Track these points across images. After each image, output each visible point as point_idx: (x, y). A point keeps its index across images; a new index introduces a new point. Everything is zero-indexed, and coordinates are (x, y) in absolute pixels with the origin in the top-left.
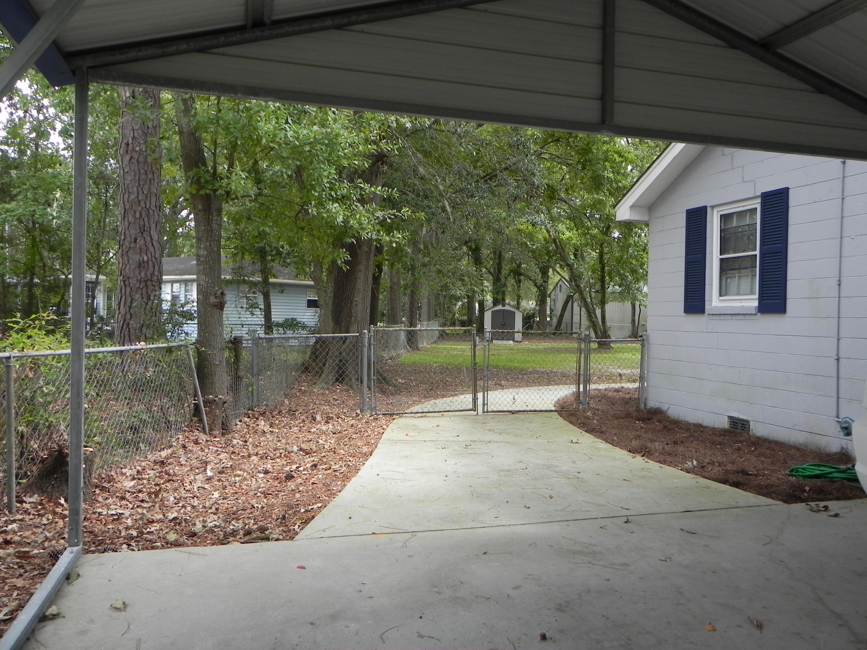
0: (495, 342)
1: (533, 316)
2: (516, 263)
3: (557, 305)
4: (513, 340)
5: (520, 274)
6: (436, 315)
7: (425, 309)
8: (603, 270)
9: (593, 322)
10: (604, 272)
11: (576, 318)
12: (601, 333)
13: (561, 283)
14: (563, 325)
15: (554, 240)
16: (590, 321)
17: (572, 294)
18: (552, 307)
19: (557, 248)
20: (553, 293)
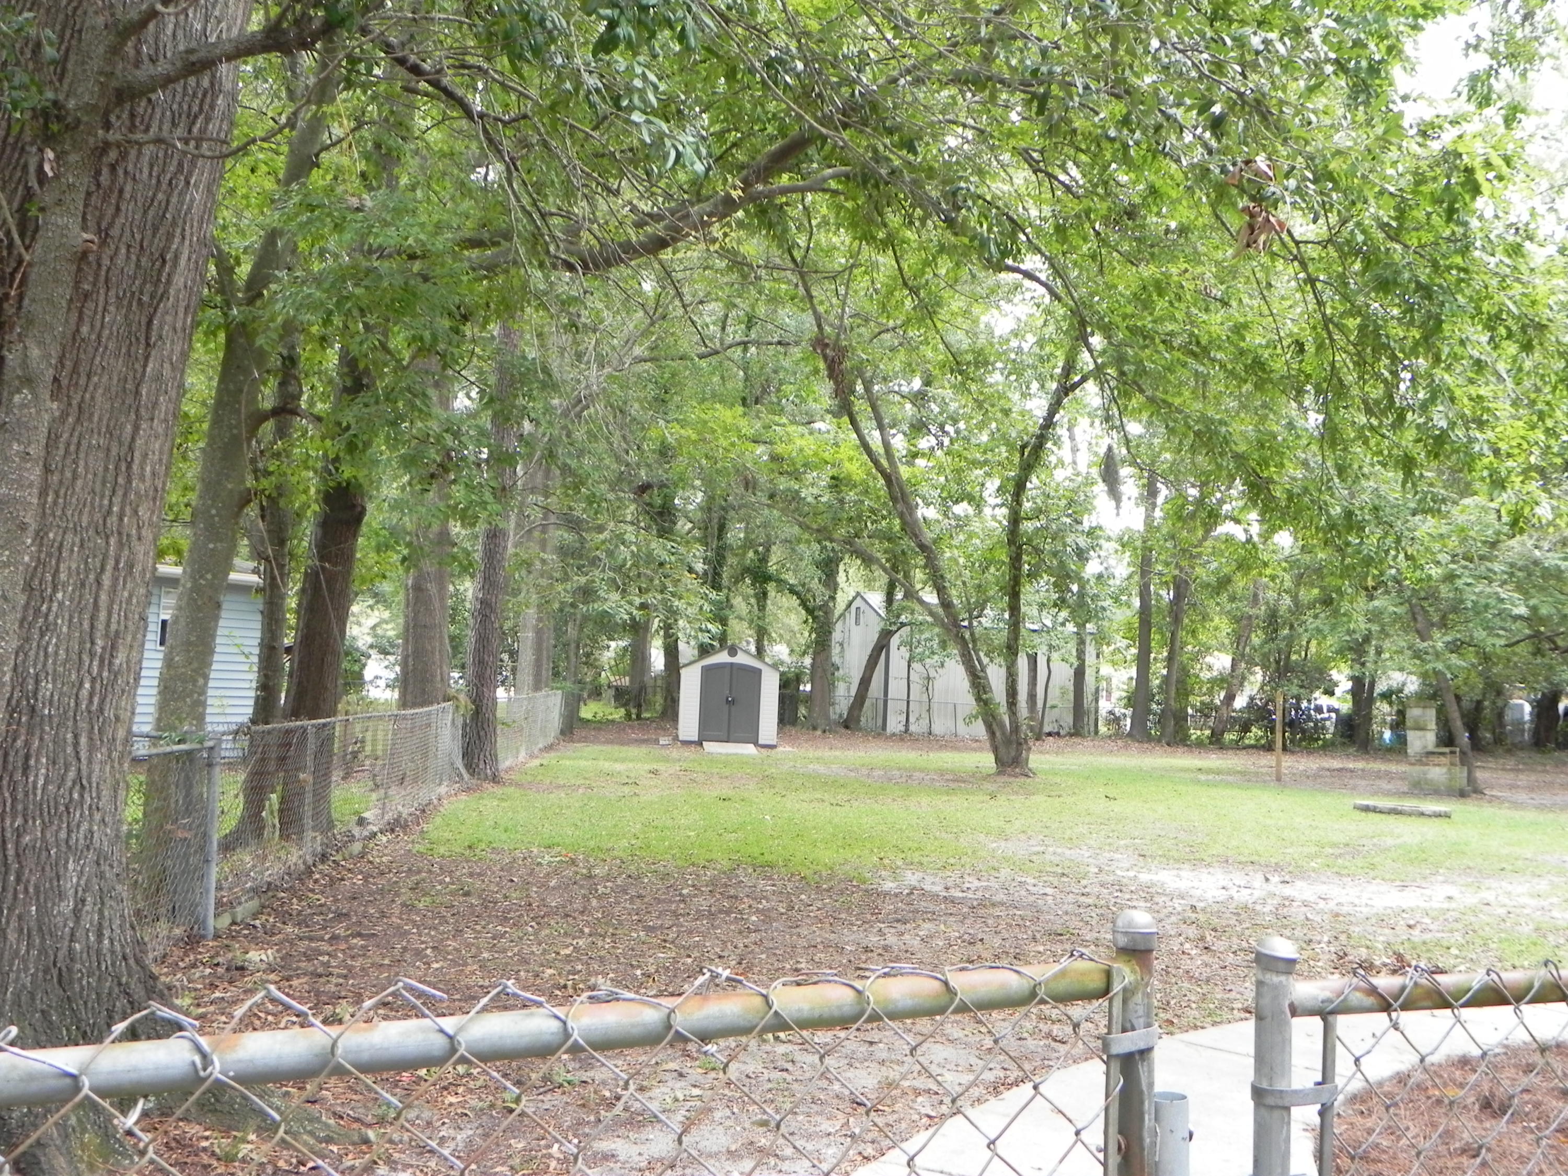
0: (709, 746)
1: (798, 679)
2: (756, 552)
3: (847, 654)
4: (756, 743)
5: (767, 578)
6: (556, 674)
7: (527, 657)
8: (1016, 561)
9: (986, 703)
10: (1019, 569)
11: (897, 688)
12: (1003, 733)
13: (858, 603)
14: (868, 703)
15: (888, 478)
16: (979, 699)
17: (894, 628)
18: (836, 659)
19: (894, 499)
20: (839, 626)
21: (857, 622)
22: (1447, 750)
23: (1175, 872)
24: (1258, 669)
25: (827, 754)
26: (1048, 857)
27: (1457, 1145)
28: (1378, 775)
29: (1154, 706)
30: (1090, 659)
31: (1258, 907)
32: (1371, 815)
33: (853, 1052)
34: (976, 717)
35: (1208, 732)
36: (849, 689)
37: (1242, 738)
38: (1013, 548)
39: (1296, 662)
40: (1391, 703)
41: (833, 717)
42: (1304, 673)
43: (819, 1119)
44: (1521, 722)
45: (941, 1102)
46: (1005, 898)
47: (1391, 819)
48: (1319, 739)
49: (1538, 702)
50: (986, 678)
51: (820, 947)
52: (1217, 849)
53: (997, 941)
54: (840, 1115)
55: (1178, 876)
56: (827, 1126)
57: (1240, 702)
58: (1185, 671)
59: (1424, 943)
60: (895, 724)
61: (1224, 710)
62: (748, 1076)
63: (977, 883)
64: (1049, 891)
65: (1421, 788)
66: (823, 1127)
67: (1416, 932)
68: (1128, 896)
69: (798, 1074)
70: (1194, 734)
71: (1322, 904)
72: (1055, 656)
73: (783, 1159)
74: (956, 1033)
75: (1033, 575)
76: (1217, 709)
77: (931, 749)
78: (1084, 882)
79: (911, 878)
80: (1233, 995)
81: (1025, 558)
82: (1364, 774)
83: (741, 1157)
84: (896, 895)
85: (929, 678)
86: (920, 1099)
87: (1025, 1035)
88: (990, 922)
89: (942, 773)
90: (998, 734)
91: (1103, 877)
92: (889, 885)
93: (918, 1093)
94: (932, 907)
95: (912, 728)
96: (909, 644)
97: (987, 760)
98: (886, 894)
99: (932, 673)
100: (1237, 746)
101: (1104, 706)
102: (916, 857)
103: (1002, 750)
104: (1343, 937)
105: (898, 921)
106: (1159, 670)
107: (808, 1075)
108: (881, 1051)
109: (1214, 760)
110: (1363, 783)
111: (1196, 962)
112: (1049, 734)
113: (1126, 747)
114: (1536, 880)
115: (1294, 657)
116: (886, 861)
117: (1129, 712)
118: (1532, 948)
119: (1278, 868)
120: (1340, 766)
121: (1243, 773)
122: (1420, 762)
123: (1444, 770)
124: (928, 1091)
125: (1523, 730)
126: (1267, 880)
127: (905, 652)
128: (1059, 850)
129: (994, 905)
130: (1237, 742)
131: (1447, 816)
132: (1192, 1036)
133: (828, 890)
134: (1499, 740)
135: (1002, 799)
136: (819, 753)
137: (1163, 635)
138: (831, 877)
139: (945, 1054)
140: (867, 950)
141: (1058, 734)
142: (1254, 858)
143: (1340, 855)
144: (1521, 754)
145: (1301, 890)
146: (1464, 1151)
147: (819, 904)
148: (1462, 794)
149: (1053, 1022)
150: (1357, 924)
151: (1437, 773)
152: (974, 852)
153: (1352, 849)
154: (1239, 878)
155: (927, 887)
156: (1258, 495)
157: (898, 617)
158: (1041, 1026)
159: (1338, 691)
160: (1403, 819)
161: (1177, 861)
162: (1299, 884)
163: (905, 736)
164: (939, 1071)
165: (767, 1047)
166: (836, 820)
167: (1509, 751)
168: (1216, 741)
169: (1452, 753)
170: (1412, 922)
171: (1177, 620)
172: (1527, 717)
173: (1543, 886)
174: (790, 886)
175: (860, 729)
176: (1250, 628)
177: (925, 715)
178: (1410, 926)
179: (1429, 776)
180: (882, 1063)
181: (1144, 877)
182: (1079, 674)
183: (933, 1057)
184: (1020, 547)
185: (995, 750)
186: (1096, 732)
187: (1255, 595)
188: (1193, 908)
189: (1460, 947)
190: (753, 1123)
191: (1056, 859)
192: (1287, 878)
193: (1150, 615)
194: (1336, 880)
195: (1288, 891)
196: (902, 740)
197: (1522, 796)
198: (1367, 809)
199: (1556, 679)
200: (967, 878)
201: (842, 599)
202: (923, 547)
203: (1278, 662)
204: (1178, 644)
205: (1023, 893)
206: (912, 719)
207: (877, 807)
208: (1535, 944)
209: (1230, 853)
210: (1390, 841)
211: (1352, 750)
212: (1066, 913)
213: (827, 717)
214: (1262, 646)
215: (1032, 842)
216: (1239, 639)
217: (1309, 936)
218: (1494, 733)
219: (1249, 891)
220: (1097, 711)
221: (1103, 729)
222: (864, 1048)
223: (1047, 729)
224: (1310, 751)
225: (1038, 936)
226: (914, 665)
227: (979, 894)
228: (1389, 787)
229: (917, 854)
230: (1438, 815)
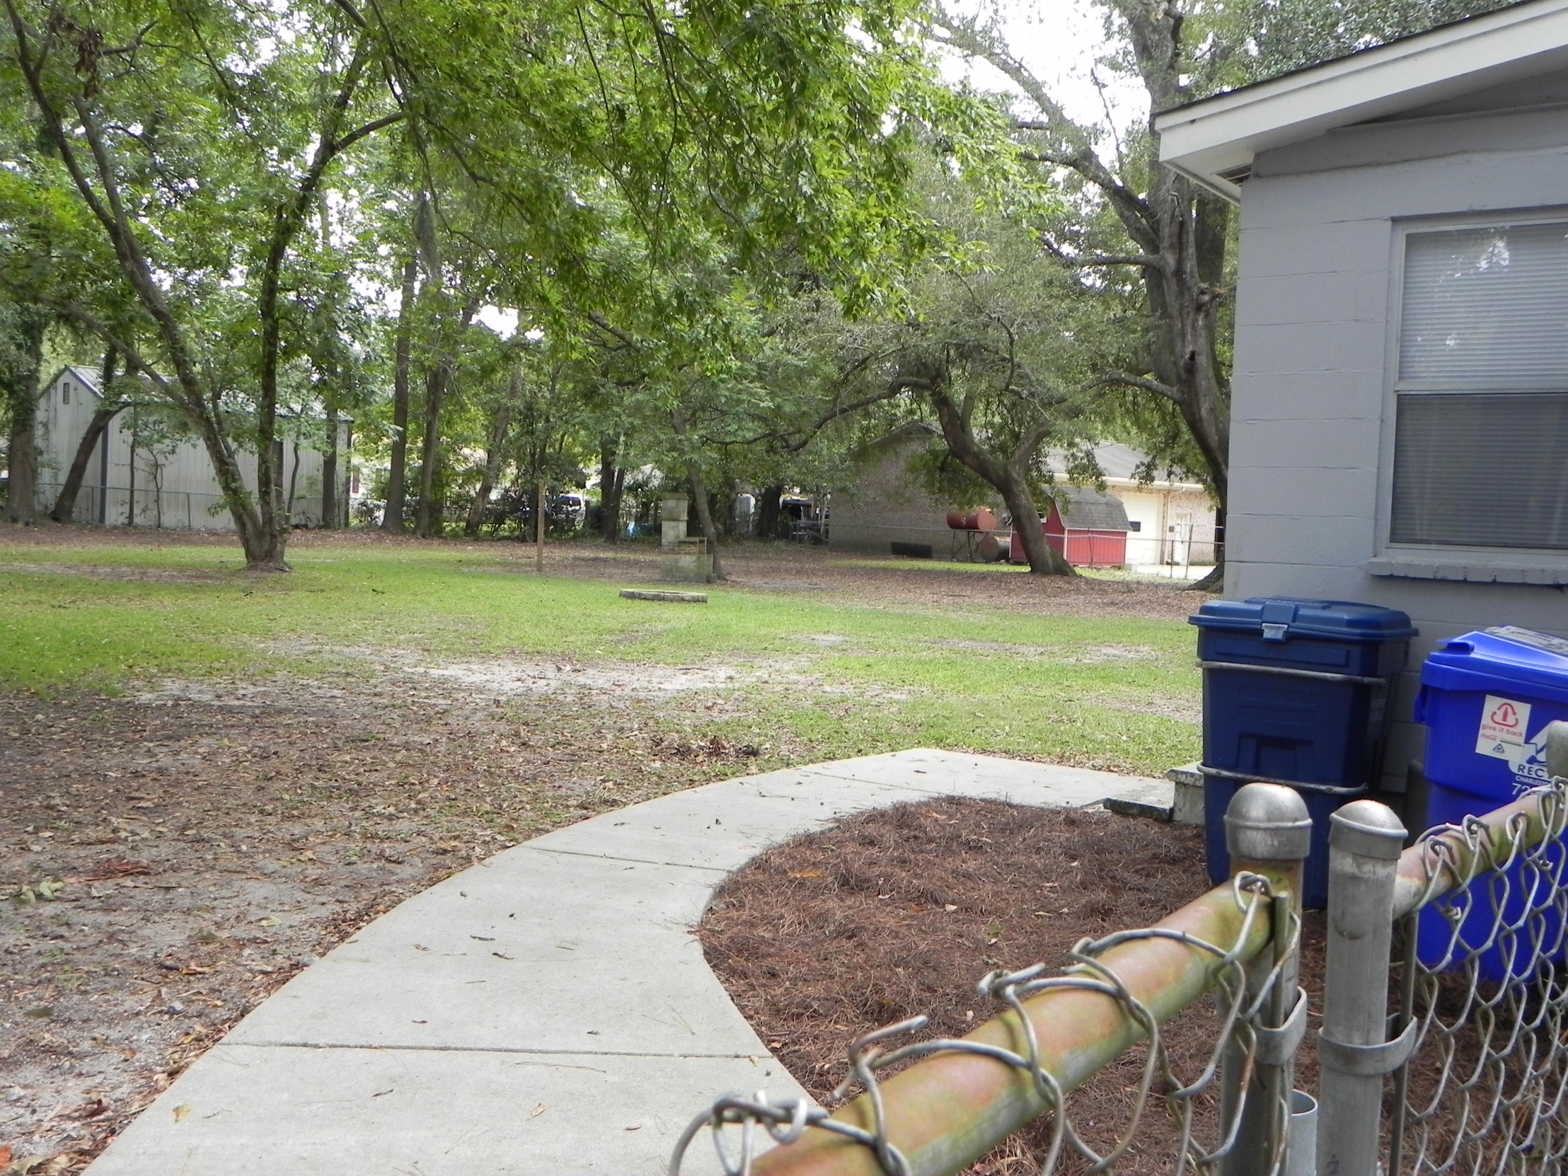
8: (271, 337)
9: (235, 492)
10: (274, 345)
11: (117, 476)
12: (255, 525)
13: (66, 378)
14: (81, 492)
15: (116, 232)
16: (226, 487)
17: (114, 408)
18: (39, 442)
19: (122, 256)
20: (42, 403)
21: (66, 400)
22: (697, 539)
23: (464, 666)
24: (513, 462)
25: (33, 548)
26: (327, 656)
27: (832, 928)
28: (630, 564)
29: (408, 497)
30: (341, 447)
31: (561, 698)
32: (637, 602)
33: (147, 903)
34: (223, 507)
35: (463, 524)
36: (56, 476)
37: (496, 530)
38: (270, 321)
39: (550, 454)
40: (636, 496)
41: (38, 508)
42: (559, 466)
43: (119, 995)
44: (747, 514)
45: (274, 952)
46: (290, 704)
47: (656, 604)
48: (570, 530)
49: (762, 496)
50: (235, 465)
51: (74, 776)
52: (502, 641)
53: (294, 754)
54: (148, 987)
55: (470, 670)
56: (130, 1003)
57: (494, 495)
58: (441, 463)
59: (727, 723)
60: (115, 515)
61: (480, 502)
62: (8, 952)
63: (252, 689)
64: (336, 692)
65: (674, 576)
66: (127, 1005)
67: (715, 712)
68: (424, 694)
69: (77, 941)
70: (449, 526)
71: (618, 692)
72: (303, 442)
73: (81, 1057)
74: (271, 865)
75: (289, 353)
76: (472, 501)
77: (160, 544)
78: (372, 681)
79: (173, 687)
80: (563, 792)
81: (280, 334)
82: (616, 562)
83: (18, 1064)
84: (159, 708)
85: (157, 466)
86: (246, 952)
87: (354, 858)
88: (281, 731)
89: (181, 568)
90: (249, 526)
91: (390, 675)
92: (146, 697)
93: (241, 944)
94: (206, 720)
95: (138, 520)
96: (131, 425)
97: (236, 555)
98: (147, 707)
99: (161, 459)
100: (493, 538)
101: (356, 498)
102: (174, 662)
103: (254, 543)
104: (651, 723)
105: (169, 738)
106: (415, 461)
107: (92, 940)
108: (182, 897)
109: (471, 552)
110: (618, 571)
111: (518, 760)
112: (297, 527)
113: (380, 539)
114: (796, 658)
115: (549, 450)
116: (137, 670)
117: (383, 503)
118: (820, 722)
119: (566, 657)
120: (592, 555)
121: (503, 564)
122: (672, 551)
123: (694, 558)
124: (254, 940)
125: (748, 522)
126: (559, 669)
127: (128, 435)
128: (336, 649)
129: (280, 712)
130: (491, 534)
131: (704, 600)
132: (538, 841)
133: (71, 706)
134: (728, 531)
135: (258, 596)
136: (24, 549)
137: (418, 426)
138: (70, 692)
139: (263, 892)
140: (136, 775)
141: (306, 526)
142: (540, 648)
143: (619, 642)
144: (747, 543)
145: (595, 678)
146: (840, 934)
147: (63, 725)
148: (709, 581)
149: (382, 840)
150: (660, 709)
151: (687, 561)
152: (241, 655)
153: (627, 635)
154: (532, 670)
155: (194, 696)
156: (569, 271)
157: (120, 394)
158: (369, 845)
159: (589, 484)
160: (667, 604)
161: (463, 654)
162: (590, 672)
163: (129, 529)
164: (262, 914)
165: (29, 910)
166: (62, 624)
167: (737, 541)
168: (471, 533)
169: (701, 542)
170: (710, 704)
171: (434, 410)
172: (752, 510)
173: (804, 663)
174: (18, 704)
175: (72, 522)
176: (508, 420)
177: (152, 505)
178: (708, 708)
179: (680, 564)
180: (188, 912)
181: (435, 672)
182: (330, 463)
183: (249, 897)
184: (276, 321)
185: (246, 543)
186: (347, 524)
187: (513, 388)
188: (497, 703)
189: (759, 725)
190: (28, 1014)
191: (336, 658)
192: (578, 667)
193: (406, 403)
194: (623, 666)
195: (582, 679)
196: (125, 533)
197: (758, 581)
198: (632, 596)
199: (782, 476)
200: (240, 684)
201: (47, 372)
202: (158, 314)
203: (533, 455)
204: (434, 434)
205: (308, 696)
206: (136, 511)
207: (112, 609)
208: (821, 718)
209: (515, 644)
210: (660, 627)
211: (601, 540)
212: (364, 716)
213: (31, 508)
214: (517, 439)
215: (304, 641)
216: (496, 431)
217: (619, 725)
218: (725, 524)
219: (544, 682)
220: (347, 503)
221: (354, 522)
222: (159, 896)
223: (294, 521)
224: (562, 543)
225: (340, 743)
226: (139, 450)
227: (259, 701)
228: (641, 575)
229: (173, 659)
230: (696, 600)
